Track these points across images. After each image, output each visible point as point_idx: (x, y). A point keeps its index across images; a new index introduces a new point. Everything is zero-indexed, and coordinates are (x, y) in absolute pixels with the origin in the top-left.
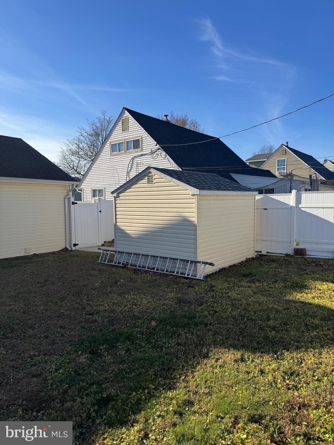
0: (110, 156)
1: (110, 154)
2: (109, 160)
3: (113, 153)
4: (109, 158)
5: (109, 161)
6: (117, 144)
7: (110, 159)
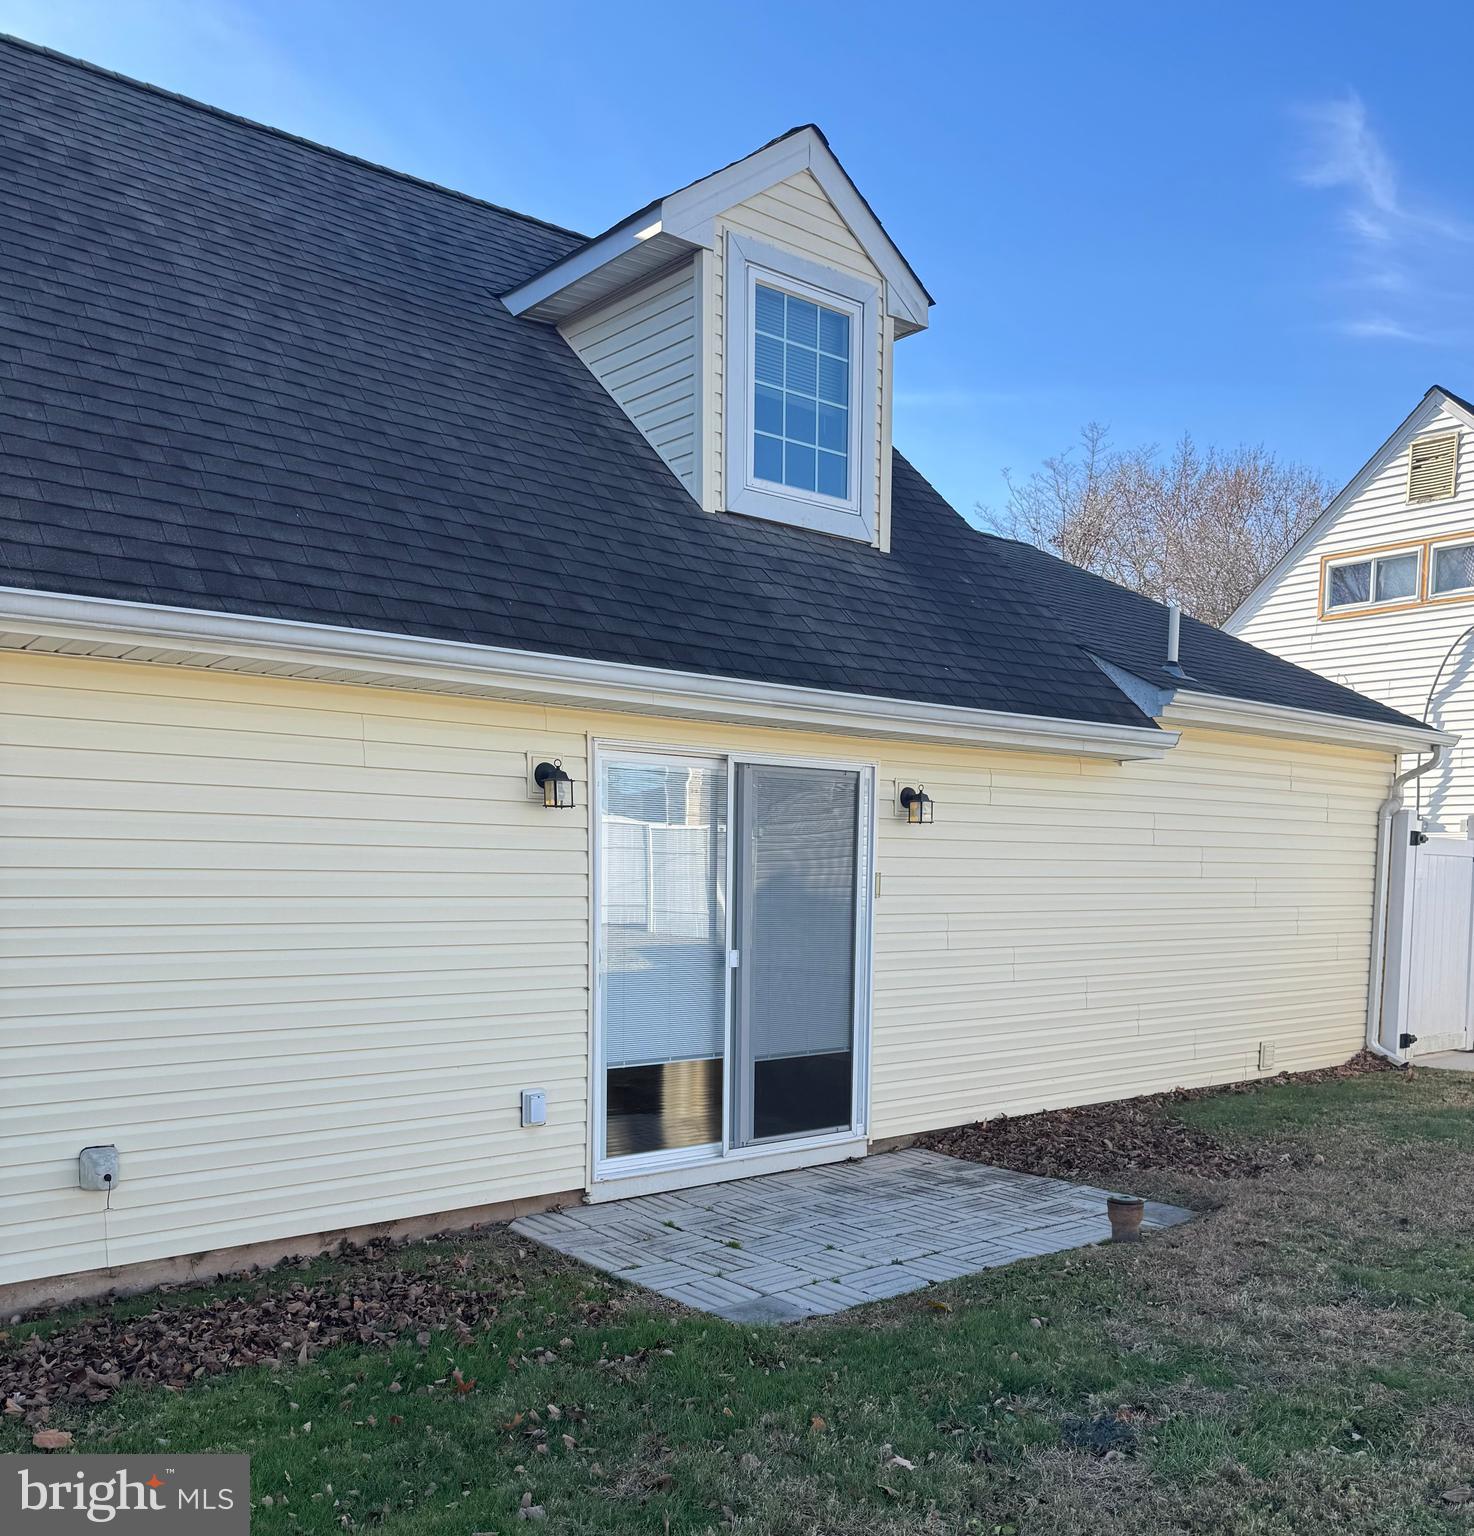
0: (1314, 621)
1: (1315, 612)
2: (1308, 640)
3: (1335, 608)
4: (1313, 630)
5: (1307, 648)
6: (1367, 564)
7: (1316, 639)
